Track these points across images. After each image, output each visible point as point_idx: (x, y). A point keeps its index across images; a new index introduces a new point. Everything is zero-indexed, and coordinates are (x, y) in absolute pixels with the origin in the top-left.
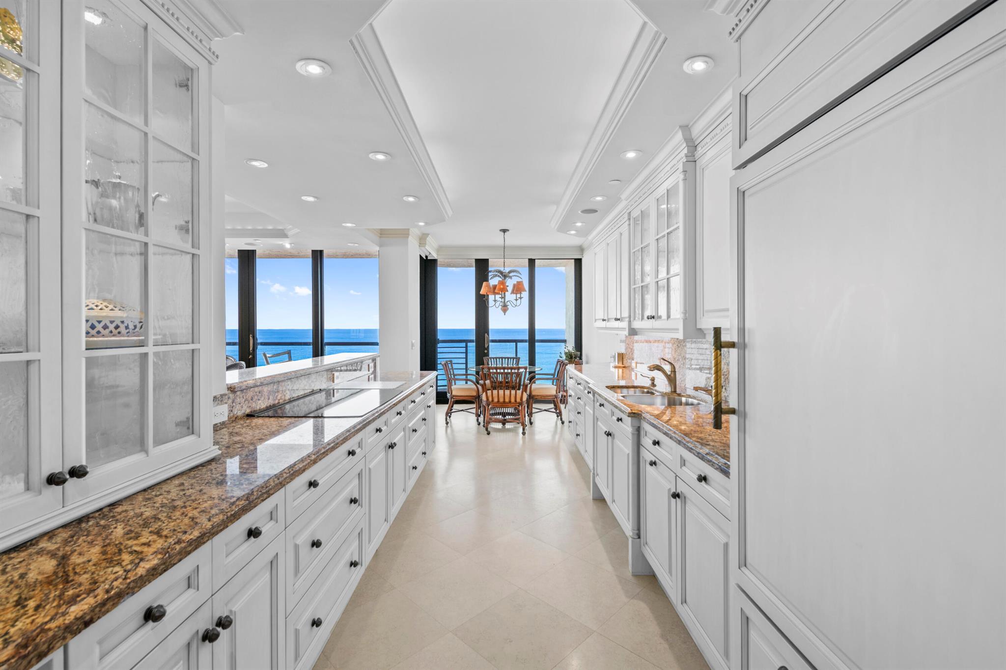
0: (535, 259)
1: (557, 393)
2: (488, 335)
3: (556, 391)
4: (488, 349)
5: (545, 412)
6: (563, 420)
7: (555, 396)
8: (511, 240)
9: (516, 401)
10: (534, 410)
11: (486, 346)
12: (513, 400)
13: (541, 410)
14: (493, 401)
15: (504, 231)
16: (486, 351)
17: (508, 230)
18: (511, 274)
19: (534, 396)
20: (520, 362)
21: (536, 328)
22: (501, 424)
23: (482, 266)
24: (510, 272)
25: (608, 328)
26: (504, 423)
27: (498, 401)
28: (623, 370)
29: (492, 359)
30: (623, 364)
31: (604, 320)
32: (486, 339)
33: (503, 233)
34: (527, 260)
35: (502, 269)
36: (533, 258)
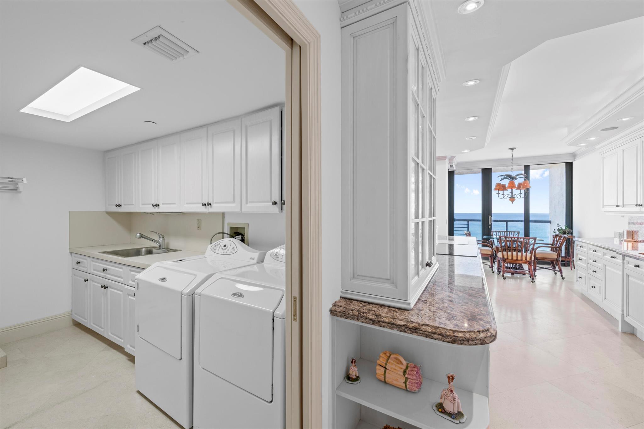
0: (529, 165)
1: (557, 257)
2: (492, 216)
3: (557, 256)
4: (491, 225)
5: (546, 269)
6: (563, 276)
7: (556, 259)
8: (517, 154)
9: (526, 259)
10: (537, 268)
11: (490, 224)
12: (524, 259)
13: (542, 268)
14: (508, 258)
15: (512, 149)
16: (490, 227)
17: (515, 148)
18: (518, 177)
19: (538, 258)
20: (520, 235)
21: (530, 212)
22: (510, 274)
23: (487, 173)
24: (517, 175)
25: (622, 212)
26: (513, 274)
27: (512, 259)
28: (632, 243)
29: (497, 232)
30: (632, 239)
31: (617, 206)
32: (490, 219)
33: (511, 151)
34: (523, 166)
35: (510, 173)
36: (528, 165)
